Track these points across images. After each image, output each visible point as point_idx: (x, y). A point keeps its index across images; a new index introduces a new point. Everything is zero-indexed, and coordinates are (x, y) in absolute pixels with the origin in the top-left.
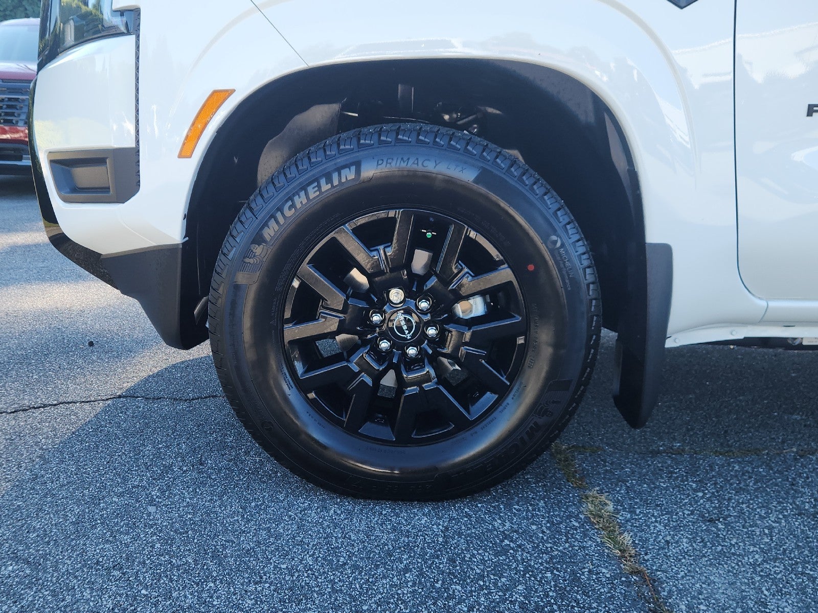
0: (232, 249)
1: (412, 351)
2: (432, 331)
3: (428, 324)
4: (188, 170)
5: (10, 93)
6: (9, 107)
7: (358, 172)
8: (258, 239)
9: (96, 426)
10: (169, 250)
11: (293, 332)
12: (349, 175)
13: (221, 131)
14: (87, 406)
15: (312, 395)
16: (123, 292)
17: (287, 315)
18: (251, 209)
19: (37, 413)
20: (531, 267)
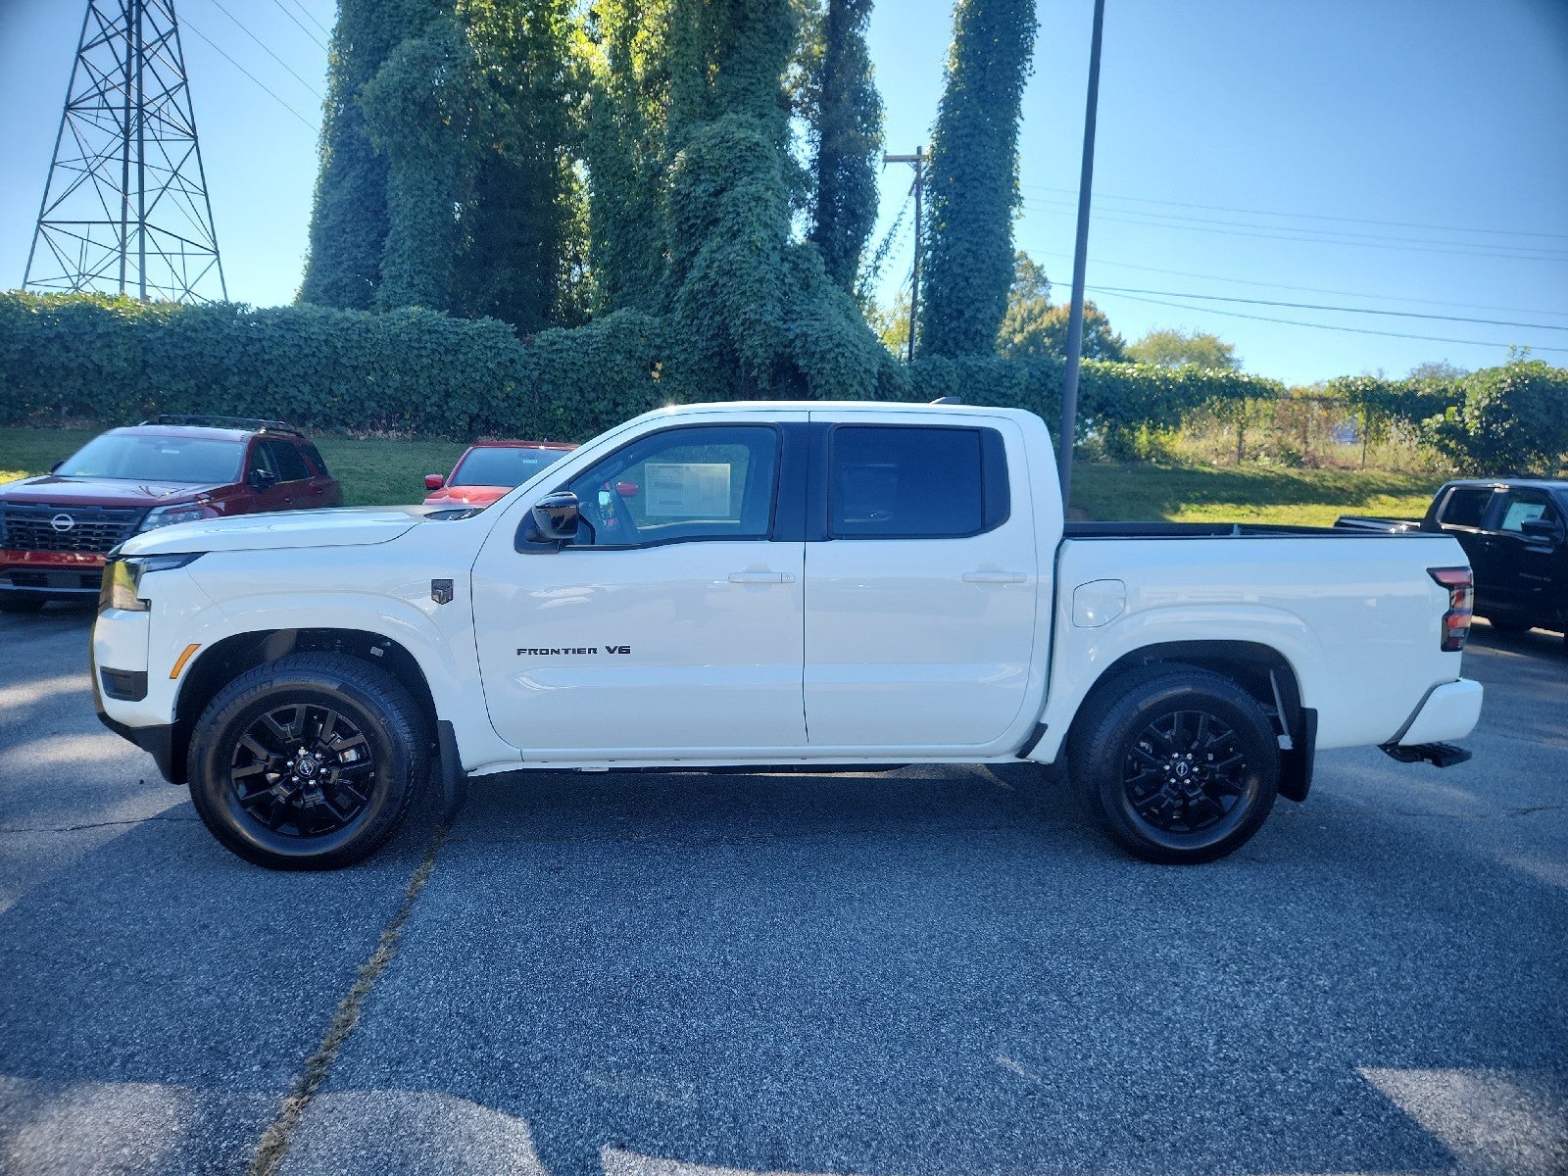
0: (202, 724)
1: (312, 782)
2: (323, 771)
3: (321, 767)
4: (174, 687)
5: (111, 520)
6: (108, 534)
7: (271, 685)
8: (214, 722)
9: (128, 837)
10: (162, 728)
11: (237, 773)
12: (266, 686)
13: (195, 664)
14: (125, 826)
15: (249, 809)
16: (145, 750)
17: (233, 763)
18: (212, 705)
19: (87, 831)
20: (372, 735)
